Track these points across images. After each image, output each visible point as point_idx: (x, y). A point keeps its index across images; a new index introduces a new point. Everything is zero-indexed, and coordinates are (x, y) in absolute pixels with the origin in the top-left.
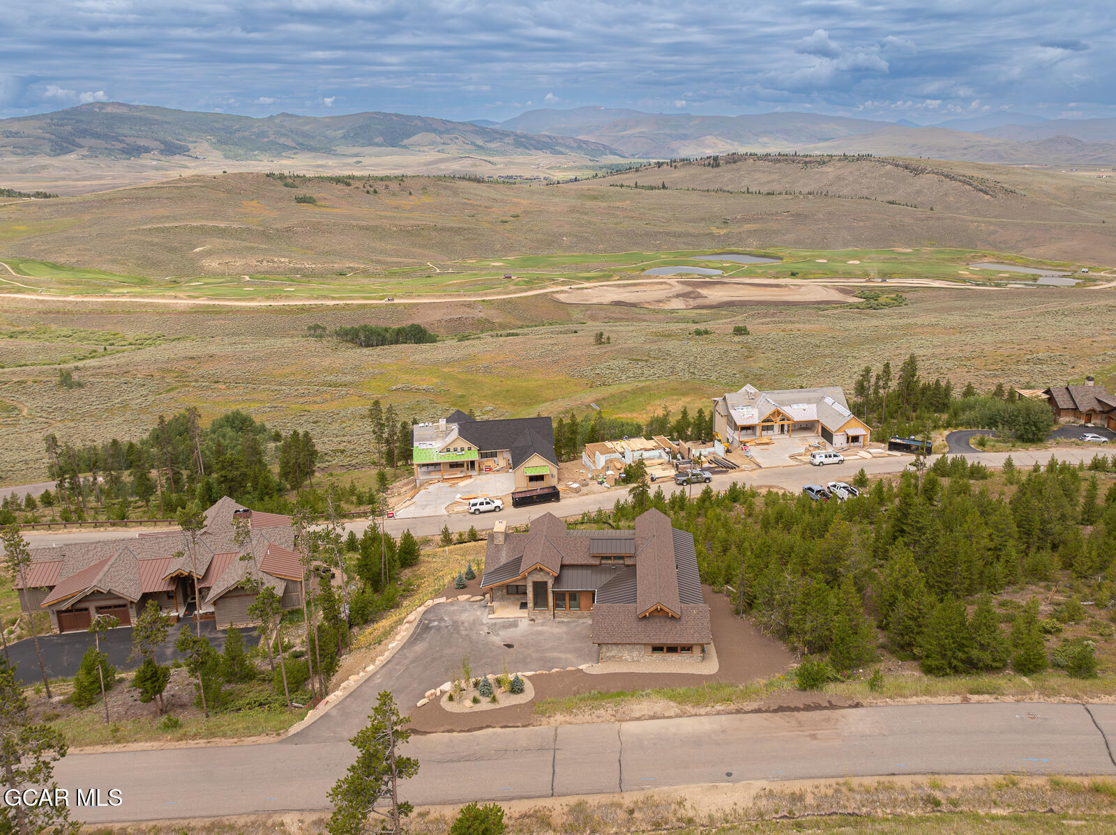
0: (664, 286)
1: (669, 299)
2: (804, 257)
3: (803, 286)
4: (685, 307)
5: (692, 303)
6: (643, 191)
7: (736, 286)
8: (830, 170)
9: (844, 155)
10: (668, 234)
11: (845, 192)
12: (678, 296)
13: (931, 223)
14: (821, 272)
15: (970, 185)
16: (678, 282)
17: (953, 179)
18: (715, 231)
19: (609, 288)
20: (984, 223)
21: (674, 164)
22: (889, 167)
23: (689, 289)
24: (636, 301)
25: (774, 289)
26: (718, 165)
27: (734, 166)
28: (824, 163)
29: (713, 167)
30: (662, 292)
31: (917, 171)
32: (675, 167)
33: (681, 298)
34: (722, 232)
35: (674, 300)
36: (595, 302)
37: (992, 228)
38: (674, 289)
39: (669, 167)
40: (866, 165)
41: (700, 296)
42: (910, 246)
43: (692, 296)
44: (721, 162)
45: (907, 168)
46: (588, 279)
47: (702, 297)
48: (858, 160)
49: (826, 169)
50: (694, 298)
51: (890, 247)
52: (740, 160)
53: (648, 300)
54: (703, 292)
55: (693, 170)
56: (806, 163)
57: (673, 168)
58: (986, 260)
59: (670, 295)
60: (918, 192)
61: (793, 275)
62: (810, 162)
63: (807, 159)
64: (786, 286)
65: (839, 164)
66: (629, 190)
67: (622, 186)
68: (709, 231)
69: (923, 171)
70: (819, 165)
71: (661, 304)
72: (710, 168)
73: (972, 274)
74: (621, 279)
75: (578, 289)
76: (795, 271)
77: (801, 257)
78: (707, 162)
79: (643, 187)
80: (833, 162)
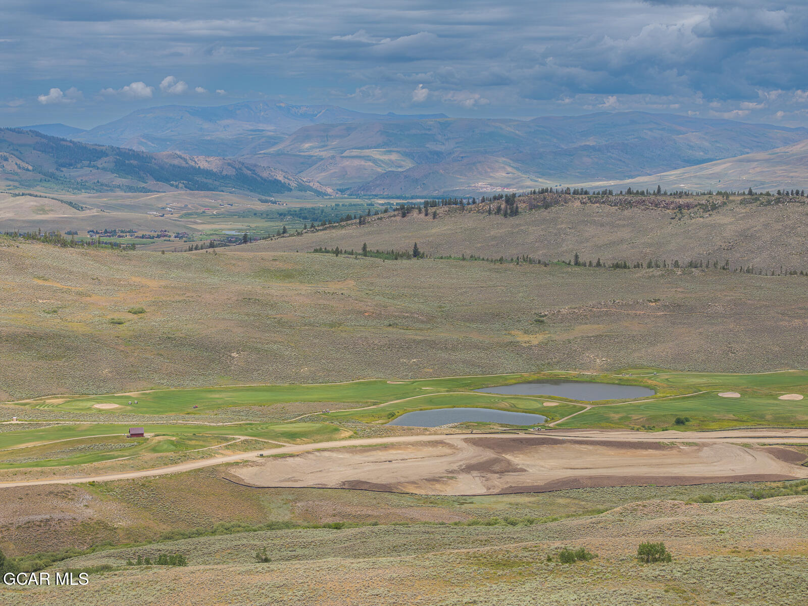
0: (440, 450)
1: (451, 475)
2: (696, 388)
3: (704, 445)
4: (483, 491)
5: (499, 482)
6: (379, 261)
7: (577, 446)
8: (726, 220)
9: (750, 193)
10: (432, 344)
11: (757, 261)
12: (469, 469)
14: (731, 416)
16: (466, 440)
18: (522, 338)
19: (334, 455)
21: (431, 210)
23: (489, 454)
24: (393, 481)
25: (651, 451)
26: (515, 213)
27: (544, 213)
28: (714, 207)
29: (505, 215)
30: (438, 461)
32: (435, 215)
33: (475, 473)
34: (536, 339)
35: (462, 477)
36: (311, 483)
38: (460, 456)
39: (422, 216)
41: (510, 469)
43: (497, 468)
44: (522, 206)
46: (292, 437)
47: (516, 470)
48: (778, 201)
49: (718, 218)
50: (502, 472)
52: (557, 202)
53: (413, 479)
54: (517, 459)
55: (468, 222)
56: (680, 207)
57: (430, 217)
59: (455, 467)
61: (680, 422)
62: (688, 206)
63: (681, 201)
64: (672, 446)
65: (742, 210)
66: (351, 260)
67: (337, 252)
68: (509, 339)
70: (705, 211)
71: (438, 486)
72: (500, 218)
74: (356, 436)
75: (276, 457)
76: (683, 415)
77: (688, 387)
78: (494, 206)
79: (378, 254)
80: (730, 206)
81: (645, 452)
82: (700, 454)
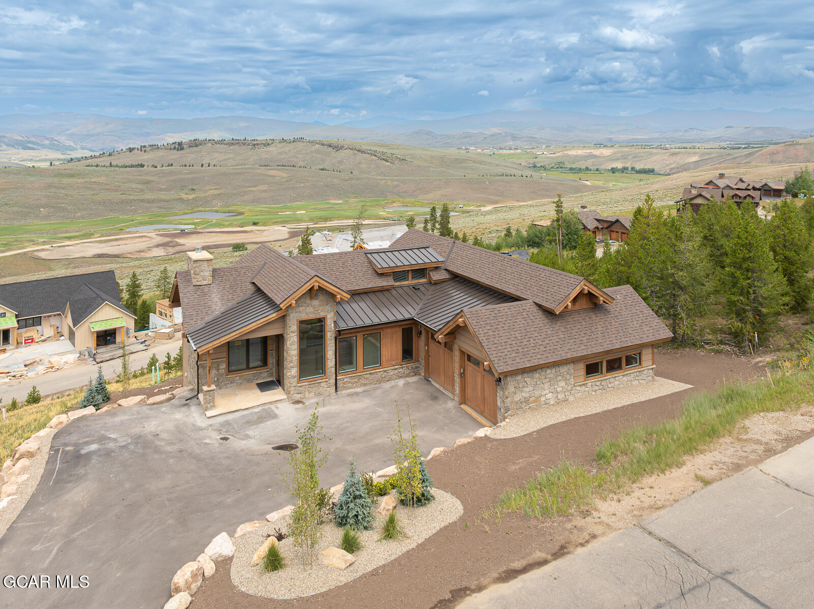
0: (144, 239)
1: (149, 249)
3: (265, 230)
4: (165, 254)
5: (171, 250)
6: (118, 169)
7: (209, 234)
8: (273, 149)
9: (283, 139)
10: (142, 201)
12: (158, 246)
13: (353, 182)
15: (376, 156)
16: (156, 234)
17: (363, 152)
18: (184, 196)
19: (91, 244)
20: (390, 180)
21: (143, 149)
22: (317, 146)
23: (168, 239)
24: (120, 253)
25: (242, 234)
26: (182, 149)
27: (195, 149)
28: (268, 145)
29: (178, 150)
30: (144, 243)
31: (338, 148)
32: (145, 151)
33: (161, 247)
34: (191, 197)
35: (155, 249)
36: (78, 256)
37: (395, 183)
38: (153, 241)
39: (139, 151)
40: (300, 145)
41: (178, 244)
42: (340, 199)
43: (171, 245)
44: (185, 146)
45: (330, 146)
46: (69, 238)
47: (180, 245)
48: (294, 141)
49: (270, 149)
50: (173, 246)
51: (326, 200)
52: (201, 144)
53: (129, 251)
54: (181, 241)
55: (161, 153)
56: (254, 145)
57: (143, 152)
58: (395, 205)
59: (151, 245)
60: (340, 162)
61: (255, 224)
62: (258, 144)
63: (255, 142)
64: (251, 231)
65: (280, 145)
66: (104, 168)
67: (97, 166)
68: (179, 197)
69: (342, 147)
70: (265, 146)
71: (142, 254)
72: (175, 151)
73: (388, 214)
74: (102, 236)
75: (59, 247)
76: (256, 221)
78: (172, 147)
79: (117, 166)
80: (275, 144)
81: (239, 234)
82: (263, 234)
